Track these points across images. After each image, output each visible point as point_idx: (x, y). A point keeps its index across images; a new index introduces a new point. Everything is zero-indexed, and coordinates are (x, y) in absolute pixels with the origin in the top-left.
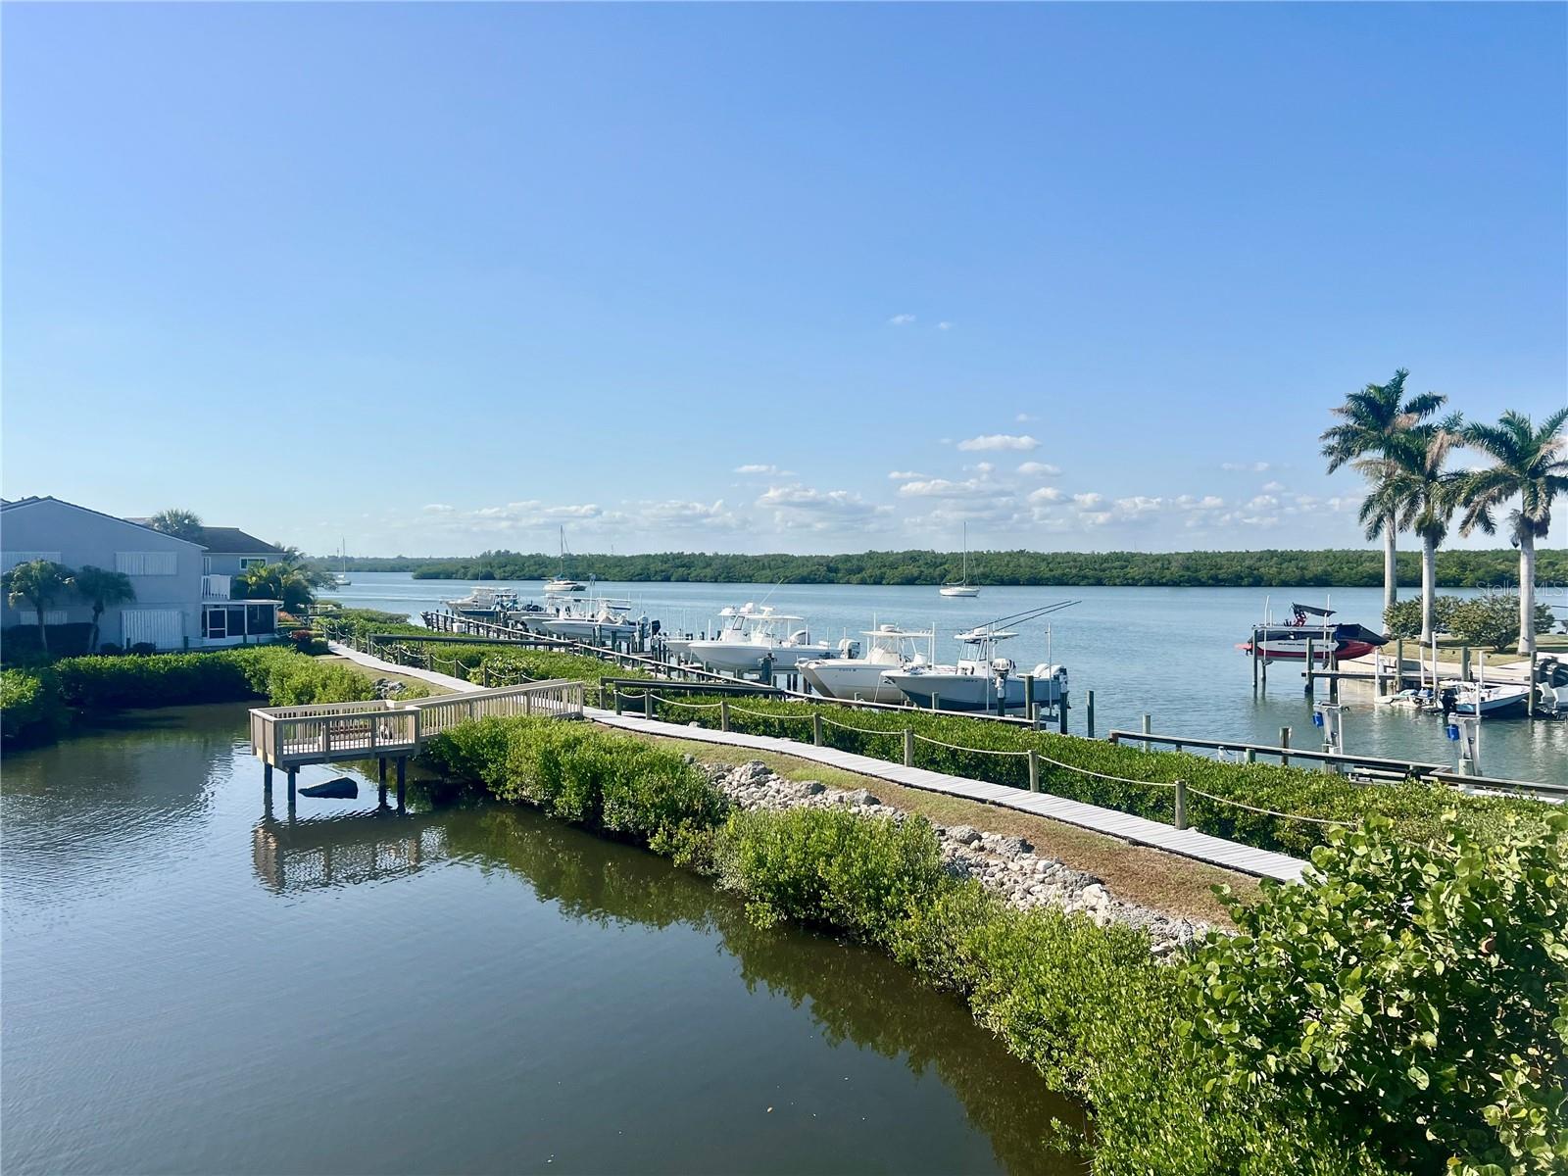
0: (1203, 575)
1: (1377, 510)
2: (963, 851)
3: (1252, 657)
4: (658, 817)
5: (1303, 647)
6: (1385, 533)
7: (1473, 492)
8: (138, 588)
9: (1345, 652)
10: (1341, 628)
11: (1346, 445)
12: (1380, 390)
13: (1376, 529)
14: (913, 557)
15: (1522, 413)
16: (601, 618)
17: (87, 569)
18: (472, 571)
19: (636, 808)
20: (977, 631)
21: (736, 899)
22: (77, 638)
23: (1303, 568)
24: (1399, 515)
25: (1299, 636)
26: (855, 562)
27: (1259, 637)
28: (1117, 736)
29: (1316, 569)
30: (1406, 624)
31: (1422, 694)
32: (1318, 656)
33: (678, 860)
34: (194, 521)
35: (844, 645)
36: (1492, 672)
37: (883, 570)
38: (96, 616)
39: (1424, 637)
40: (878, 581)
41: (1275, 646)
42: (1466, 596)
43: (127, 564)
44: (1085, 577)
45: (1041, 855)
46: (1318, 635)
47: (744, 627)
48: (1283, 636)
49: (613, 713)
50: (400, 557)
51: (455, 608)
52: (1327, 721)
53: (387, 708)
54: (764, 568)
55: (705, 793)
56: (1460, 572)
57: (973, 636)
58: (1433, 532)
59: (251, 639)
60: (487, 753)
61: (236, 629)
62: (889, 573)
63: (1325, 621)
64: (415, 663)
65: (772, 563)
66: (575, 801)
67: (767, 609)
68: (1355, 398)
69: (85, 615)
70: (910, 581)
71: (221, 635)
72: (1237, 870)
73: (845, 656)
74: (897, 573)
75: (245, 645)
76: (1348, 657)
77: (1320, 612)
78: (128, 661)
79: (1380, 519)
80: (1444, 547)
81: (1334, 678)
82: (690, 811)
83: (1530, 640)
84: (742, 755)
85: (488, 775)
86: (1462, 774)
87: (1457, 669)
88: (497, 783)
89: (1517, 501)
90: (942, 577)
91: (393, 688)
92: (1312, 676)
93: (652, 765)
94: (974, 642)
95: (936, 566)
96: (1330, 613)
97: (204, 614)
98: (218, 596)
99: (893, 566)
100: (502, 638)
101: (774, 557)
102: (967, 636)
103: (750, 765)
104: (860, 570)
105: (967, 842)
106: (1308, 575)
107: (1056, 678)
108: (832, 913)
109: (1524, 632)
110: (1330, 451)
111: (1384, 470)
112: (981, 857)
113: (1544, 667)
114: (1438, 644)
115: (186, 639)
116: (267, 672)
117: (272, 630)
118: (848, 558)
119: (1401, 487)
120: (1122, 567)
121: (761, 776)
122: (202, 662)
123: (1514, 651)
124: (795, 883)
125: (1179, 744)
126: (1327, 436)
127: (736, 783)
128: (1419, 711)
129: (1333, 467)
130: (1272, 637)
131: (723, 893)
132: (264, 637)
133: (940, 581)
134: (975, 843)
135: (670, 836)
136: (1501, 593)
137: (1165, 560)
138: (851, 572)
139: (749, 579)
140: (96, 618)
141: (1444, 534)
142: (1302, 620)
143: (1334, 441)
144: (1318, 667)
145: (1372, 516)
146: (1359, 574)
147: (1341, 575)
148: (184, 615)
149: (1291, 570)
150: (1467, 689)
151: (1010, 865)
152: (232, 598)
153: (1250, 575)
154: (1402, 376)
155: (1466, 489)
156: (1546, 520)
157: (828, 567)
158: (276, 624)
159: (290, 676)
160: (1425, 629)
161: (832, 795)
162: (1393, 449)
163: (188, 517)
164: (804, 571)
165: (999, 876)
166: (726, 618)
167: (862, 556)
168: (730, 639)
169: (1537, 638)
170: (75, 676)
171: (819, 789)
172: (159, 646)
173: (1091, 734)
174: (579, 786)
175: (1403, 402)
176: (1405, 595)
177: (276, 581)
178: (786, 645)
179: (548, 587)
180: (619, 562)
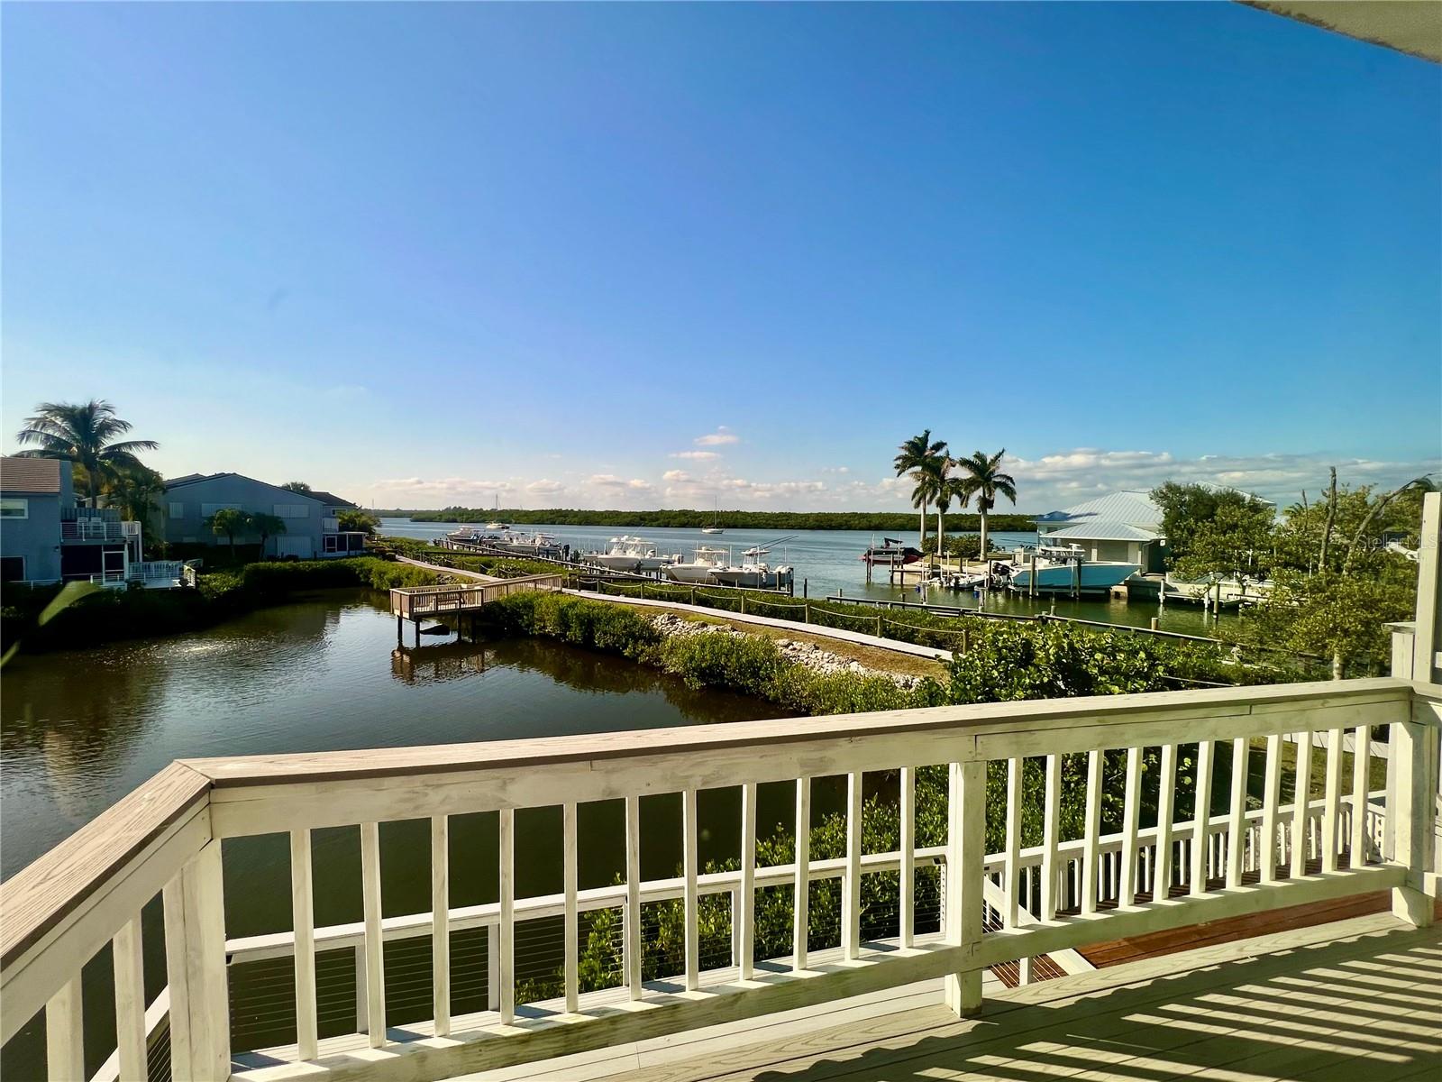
1: (920, 496)
2: (785, 650)
3: (866, 563)
4: (627, 640)
5: (889, 558)
6: (922, 505)
8: (287, 524)
9: (907, 561)
10: (906, 549)
11: (905, 463)
12: (919, 439)
13: (917, 505)
14: (684, 513)
15: (982, 452)
16: (538, 543)
17: (257, 514)
18: (444, 518)
19: (614, 635)
20: (752, 550)
21: (677, 677)
22: (253, 553)
23: (870, 522)
24: (928, 497)
25: (887, 552)
27: (869, 553)
28: (829, 598)
29: (875, 522)
30: (930, 547)
31: (943, 579)
32: (895, 562)
33: (641, 660)
34: (306, 488)
35: (675, 557)
36: (972, 570)
38: (264, 539)
39: (940, 553)
40: (667, 525)
41: (878, 558)
42: (957, 535)
43: (280, 511)
44: (769, 524)
45: (824, 650)
46: (896, 553)
47: (624, 548)
48: (881, 553)
49: (577, 591)
50: (398, 510)
51: (451, 538)
52: (922, 591)
53: (462, 588)
54: (606, 518)
55: (648, 628)
56: (955, 524)
57: (750, 552)
58: (943, 505)
59: (352, 553)
60: (522, 611)
61: (342, 547)
62: (672, 521)
63: (899, 546)
64: (448, 565)
66: (578, 633)
68: (910, 443)
69: (256, 540)
70: (683, 525)
71: (333, 551)
72: (912, 654)
73: (676, 563)
75: (349, 557)
76: (907, 563)
77: (897, 542)
78: (288, 565)
79: (920, 499)
80: (949, 512)
81: (902, 572)
82: (641, 637)
83: (985, 555)
84: (660, 611)
85: (523, 622)
86: (980, 612)
87: (957, 568)
88: (528, 626)
89: (979, 492)
91: (448, 579)
92: (893, 571)
93: (618, 614)
94: (751, 555)
95: (695, 517)
96: (901, 542)
97: (324, 540)
98: (330, 530)
99: (674, 518)
100: (485, 553)
101: (611, 512)
102: (747, 553)
103: (666, 614)
104: (657, 519)
105: (787, 646)
106: (872, 524)
107: (789, 572)
108: (729, 681)
109: (982, 551)
110: (897, 467)
111: (922, 476)
112: (795, 653)
114: (947, 557)
115: (315, 553)
116: (370, 570)
117: (362, 549)
118: (650, 513)
119: (932, 484)
121: (672, 620)
122: (329, 564)
123: (978, 560)
124: (709, 667)
125: (858, 602)
126: (896, 460)
127: (659, 623)
128: (942, 587)
129: (899, 474)
130: (875, 553)
131: (669, 674)
132: (359, 552)
133: (699, 526)
134: (791, 647)
135: (634, 649)
136: (972, 534)
137: (807, 516)
138: (652, 520)
139: (598, 524)
140: (263, 542)
141: (948, 506)
142: (888, 545)
143: (899, 462)
144: (896, 568)
145: (917, 498)
146: (909, 524)
147: (887, 525)
148: (313, 539)
149: (864, 522)
150: (963, 577)
151: (810, 656)
152: (340, 531)
153: (846, 525)
154: (927, 433)
155: (958, 486)
156: (992, 501)
158: (364, 546)
159: (385, 573)
160: (939, 550)
161: (712, 629)
162: (926, 467)
163: (304, 485)
164: (627, 520)
165: (806, 661)
166: (614, 543)
168: (615, 553)
169: (988, 554)
170: (257, 571)
171: (704, 625)
172: (300, 557)
173: (805, 596)
174: (581, 626)
175: (930, 445)
176: (930, 535)
177: (354, 522)
178: (647, 557)
179: (489, 527)
180: (527, 514)
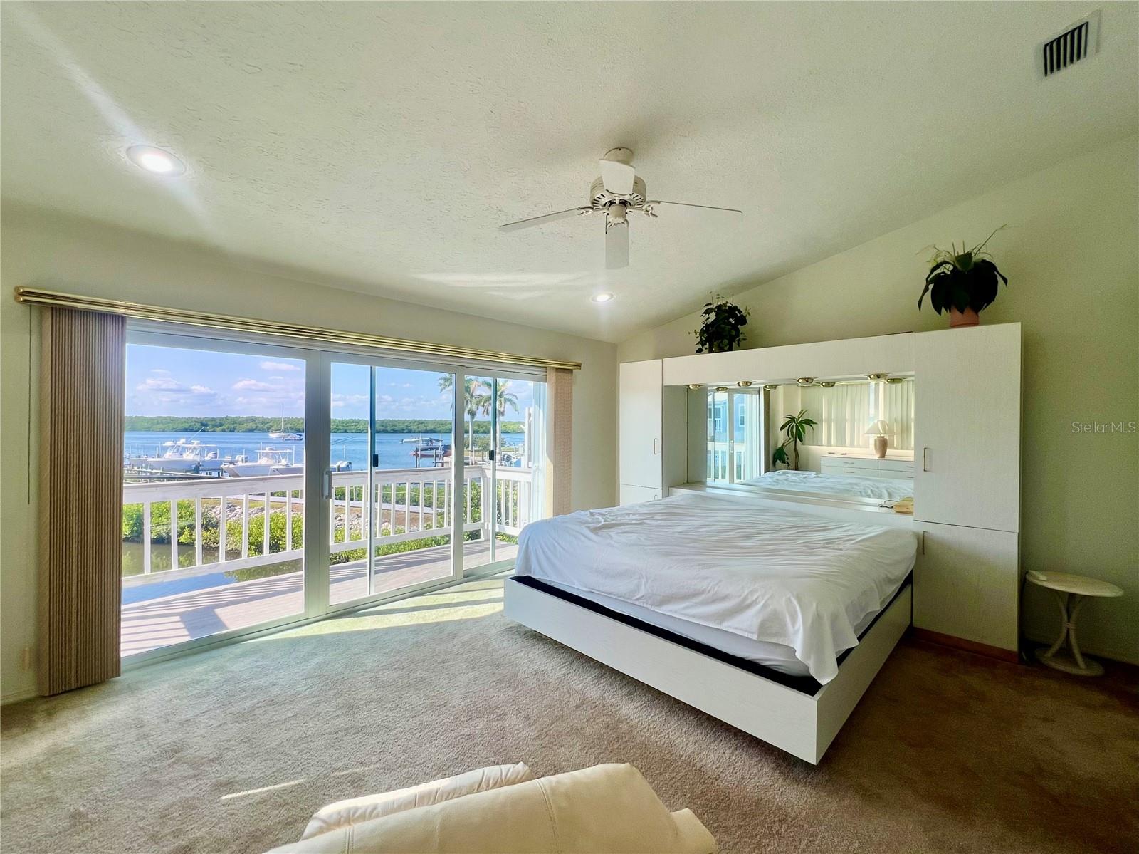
0: (389, 429)
3: (415, 457)
4: (181, 528)
5: (433, 452)
7: (485, 402)
11: (445, 383)
25: (431, 449)
26: (218, 421)
27: (418, 450)
29: (430, 427)
32: (438, 456)
35: (239, 457)
37: (235, 425)
39: (470, 449)
41: (423, 453)
46: (438, 449)
47: (180, 451)
48: (426, 449)
58: (473, 414)
62: (238, 426)
65: (164, 421)
67: (196, 442)
74: (243, 426)
76: (446, 457)
77: (438, 441)
81: (443, 463)
90: (268, 429)
95: (265, 423)
99: (241, 423)
103: (224, 504)
104: (221, 425)
106: (428, 429)
107: (348, 466)
109: (499, 446)
112: (341, 522)
113: (504, 456)
114: (475, 451)
120: (356, 426)
121: (231, 508)
130: (422, 449)
142: (432, 443)
144: (437, 460)
146: (445, 428)
149: (422, 428)
151: (354, 523)
155: (483, 401)
156: (504, 411)
157: (201, 423)
164: (187, 426)
166: (168, 447)
167: (223, 418)
171: (263, 509)
178: (207, 459)
